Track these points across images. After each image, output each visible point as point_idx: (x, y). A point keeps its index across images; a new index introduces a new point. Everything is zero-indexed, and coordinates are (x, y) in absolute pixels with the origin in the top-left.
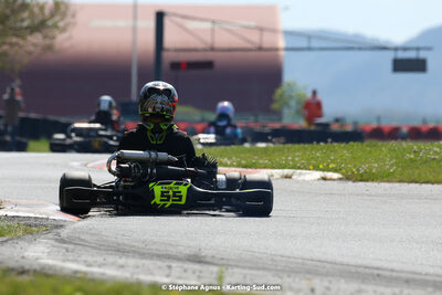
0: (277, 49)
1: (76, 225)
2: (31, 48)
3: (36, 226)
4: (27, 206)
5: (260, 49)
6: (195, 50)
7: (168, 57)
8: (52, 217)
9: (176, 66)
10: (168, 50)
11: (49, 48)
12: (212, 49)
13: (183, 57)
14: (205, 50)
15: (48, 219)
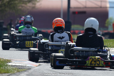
0: (106, 7)
1: (35, 68)
2: (28, 8)
3: (22, 69)
4: (19, 61)
5: (101, 7)
6: (80, 8)
7: (71, 10)
8: (27, 66)
9: (74, 13)
10: (72, 8)
11: (34, 7)
12: (86, 7)
13: (77, 10)
14: (83, 8)
15: (26, 66)
